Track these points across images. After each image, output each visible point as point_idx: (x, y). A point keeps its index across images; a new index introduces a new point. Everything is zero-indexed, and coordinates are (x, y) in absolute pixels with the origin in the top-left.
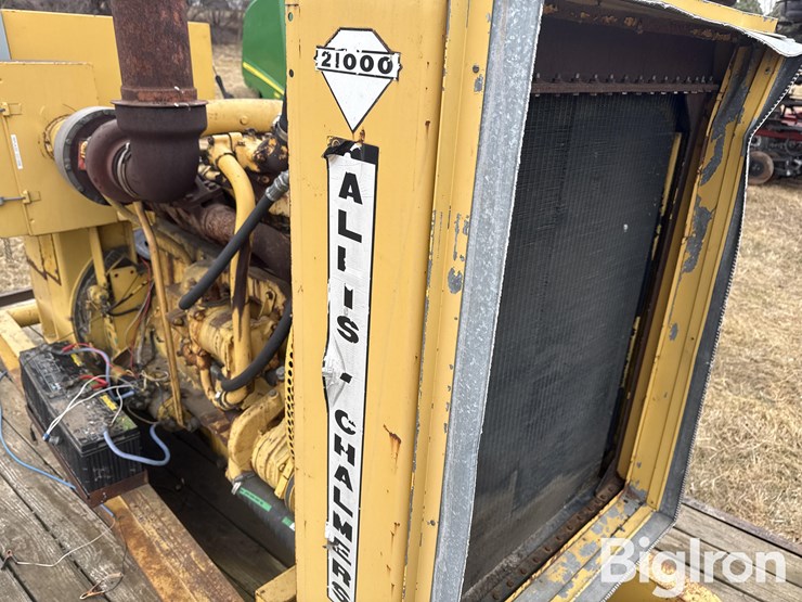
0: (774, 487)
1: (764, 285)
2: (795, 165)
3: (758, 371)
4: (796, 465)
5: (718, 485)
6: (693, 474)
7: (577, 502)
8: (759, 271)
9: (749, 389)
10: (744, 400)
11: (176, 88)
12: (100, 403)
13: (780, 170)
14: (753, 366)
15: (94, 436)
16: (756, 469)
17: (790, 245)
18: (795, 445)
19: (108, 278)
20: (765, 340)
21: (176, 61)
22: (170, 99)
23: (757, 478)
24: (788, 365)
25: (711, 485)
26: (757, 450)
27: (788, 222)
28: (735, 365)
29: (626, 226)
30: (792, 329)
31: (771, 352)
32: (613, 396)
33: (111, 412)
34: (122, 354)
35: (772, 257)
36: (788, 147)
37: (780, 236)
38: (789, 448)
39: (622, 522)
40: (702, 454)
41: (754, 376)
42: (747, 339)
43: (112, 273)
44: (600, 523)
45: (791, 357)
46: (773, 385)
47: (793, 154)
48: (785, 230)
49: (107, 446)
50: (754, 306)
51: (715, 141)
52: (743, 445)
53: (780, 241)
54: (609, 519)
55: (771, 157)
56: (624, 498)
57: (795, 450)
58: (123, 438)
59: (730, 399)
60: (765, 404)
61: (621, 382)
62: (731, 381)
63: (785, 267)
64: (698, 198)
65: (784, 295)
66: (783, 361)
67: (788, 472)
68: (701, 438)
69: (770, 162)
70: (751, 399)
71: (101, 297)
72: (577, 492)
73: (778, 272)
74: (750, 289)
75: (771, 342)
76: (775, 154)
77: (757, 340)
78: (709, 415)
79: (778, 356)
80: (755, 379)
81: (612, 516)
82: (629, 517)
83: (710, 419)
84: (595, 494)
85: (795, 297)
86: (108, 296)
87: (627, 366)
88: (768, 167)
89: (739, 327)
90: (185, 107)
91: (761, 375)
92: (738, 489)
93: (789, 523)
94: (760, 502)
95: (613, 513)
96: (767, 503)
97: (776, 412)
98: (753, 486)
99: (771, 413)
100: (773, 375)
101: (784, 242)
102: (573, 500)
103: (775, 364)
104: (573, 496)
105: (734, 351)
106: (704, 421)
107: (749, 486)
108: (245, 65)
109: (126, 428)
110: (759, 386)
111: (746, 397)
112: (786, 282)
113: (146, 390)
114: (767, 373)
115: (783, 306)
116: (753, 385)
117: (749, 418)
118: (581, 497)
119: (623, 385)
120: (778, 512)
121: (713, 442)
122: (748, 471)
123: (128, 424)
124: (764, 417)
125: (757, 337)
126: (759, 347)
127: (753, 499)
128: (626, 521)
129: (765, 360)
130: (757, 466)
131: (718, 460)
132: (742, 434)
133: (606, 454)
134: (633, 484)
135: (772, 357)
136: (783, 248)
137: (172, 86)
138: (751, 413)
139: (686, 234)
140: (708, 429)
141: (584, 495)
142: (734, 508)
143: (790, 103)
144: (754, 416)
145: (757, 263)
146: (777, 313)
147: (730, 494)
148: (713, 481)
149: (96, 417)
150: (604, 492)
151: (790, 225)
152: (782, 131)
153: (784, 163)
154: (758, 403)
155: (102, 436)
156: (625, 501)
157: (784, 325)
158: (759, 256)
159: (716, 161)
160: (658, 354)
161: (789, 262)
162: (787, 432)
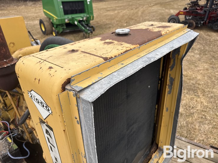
0: (200, 122)
1: (195, 60)
2: (201, 23)
3: (195, 87)
4: (206, 114)
5: (186, 123)
6: (179, 121)
7: (146, 154)
8: (193, 56)
9: (193, 93)
10: (191, 97)
11: (5, 60)
12: (6, 140)
13: (197, 25)
14: (193, 86)
15: (5, 153)
16: (195, 117)
17: (201, 47)
18: (205, 109)
19: (4, 100)
20: (196, 77)
21: (3, 52)
22: (3, 64)
23: (196, 120)
24: (202, 84)
25: (184, 123)
26: (196, 112)
27: (200, 40)
28: (188, 86)
29: (149, 86)
30: (203, 73)
31: (197, 81)
32: (152, 125)
33: (10, 143)
34: (13, 120)
35: (196, 51)
36: (199, 18)
37: (198, 44)
38: (204, 110)
39: (158, 159)
40: (181, 115)
41: (194, 89)
42: (191, 78)
43: (5, 99)
44: (152, 161)
45: (203, 81)
46: (199, 91)
47: (200, 20)
48: (199, 43)
49: (9, 156)
50: (193, 67)
51: (173, 59)
52: (192, 110)
53: (198, 46)
54: (154, 159)
55: (195, 21)
56: (158, 151)
57: (205, 110)
58: (14, 152)
59: (188, 97)
60: (197, 97)
61: (154, 121)
62: (188, 91)
63: (200, 54)
64: (170, 75)
65: (200, 63)
66: (201, 83)
67: (204, 117)
68: (181, 110)
69: (194, 23)
70: (193, 96)
71: (2, 107)
72: (145, 151)
73: (198, 56)
74: (191, 62)
75: (197, 78)
76: (195, 20)
77: (194, 78)
78: (183, 103)
79: (200, 82)
80: (194, 90)
81: (155, 158)
82: (160, 157)
83: (183, 104)
84: (150, 151)
85: (203, 63)
86: (4, 106)
87: (155, 117)
88: (194, 24)
89: (189, 75)
90: (9, 66)
91: (196, 88)
92: (191, 123)
93: (205, 132)
94: (197, 127)
95: (156, 157)
96: (199, 127)
97: (200, 99)
98: (195, 122)
99: (199, 99)
100: (198, 88)
101: (199, 46)
102: (145, 154)
103: (199, 84)
104: (144, 153)
105: (188, 82)
106: (181, 104)
107: (194, 122)
108: (44, 10)
109: (15, 149)
110: (195, 91)
111: (192, 95)
112: (201, 59)
113: (21, 132)
114: (197, 87)
115: (200, 66)
116: (193, 92)
117: (193, 102)
118: (147, 153)
119: (155, 122)
120: (202, 129)
121: (184, 111)
122: (193, 118)
123: (15, 147)
124: (197, 101)
125: (194, 77)
126: (195, 80)
127: (195, 126)
128: (159, 159)
129: (196, 84)
130: (196, 116)
131: (186, 116)
132: (191, 107)
133: (152, 139)
134: (161, 147)
135: (198, 82)
136: (199, 48)
137: (3, 60)
138: (193, 100)
139: (168, 84)
140: (182, 107)
141: (148, 152)
142: (190, 130)
143: (198, 6)
144: (194, 101)
145: (193, 54)
146: (198, 68)
147: (189, 125)
148: (185, 122)
149: (6, 146)
150: (153, 150)
151: (201, 41)
152: (197, 14)
153: (198, 23)
154: (195, 97)
155: (7, 153)
156: (159, 152)
157: (201, 72)
158: (193, 52)
159: (174, 65)
160: (163, 115)
161: (201, 52)
162: (203, 105)
